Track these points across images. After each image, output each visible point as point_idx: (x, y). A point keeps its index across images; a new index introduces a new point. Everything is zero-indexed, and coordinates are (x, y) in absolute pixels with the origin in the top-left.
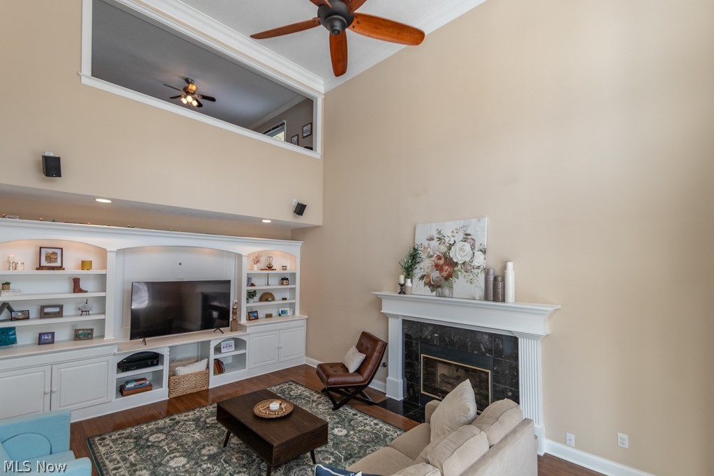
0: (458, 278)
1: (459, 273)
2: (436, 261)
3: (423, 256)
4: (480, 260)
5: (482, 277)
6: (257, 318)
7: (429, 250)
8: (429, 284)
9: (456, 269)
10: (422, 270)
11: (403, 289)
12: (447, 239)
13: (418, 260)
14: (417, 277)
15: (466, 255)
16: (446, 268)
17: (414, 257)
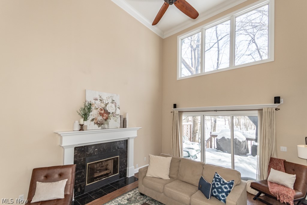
0: (110, 119)
1: (111, 117)
2: (100, 111)
3: (93, 108)
4: (118, 112)
5: (119, 118)
7: (95, 105)
8: (97, 123)
9: (109, 115)
10: (92, 116)
11: (82, 127)
12: (104, 101)
14: (89, 120)
15: (113, 109)
16: (105, 115)
17: (89, 108)
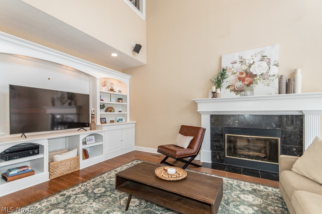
0: (257, 84)
1: (258, 81)
2: (239, 76)
3: (228, 73)
4: (275, 71)
5: (276, 81)
6: (105, 122)
7: (233, 69)
8: (234, 90)
9: (255, 78)
10: (228, 83)
11: (214, 95)
12: (247, 62)
13: (226, 76)
14: (224, 87)
15: (262, 70)
16: (247, 79)
17: (223, 74)
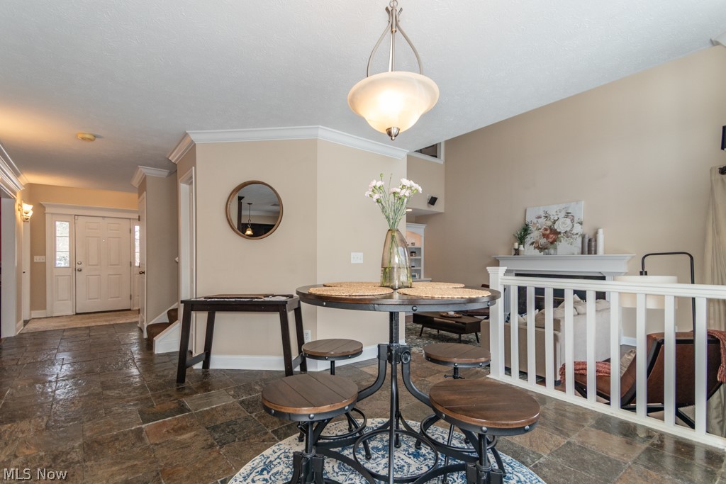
0: (561, 242)
1: (562, 239)
2: (543, 232)
3: (532, 228)
4: (578, 229)
5: (579, 240)
7: (538, 225)
8: (538, 248)
9: (559, 236)
10: (532, 239)
11: (517, 252)
12: (552, 217)
13: (529, 232)
14: (528, 244)
15: (566, 227)
16: (551, 236)
17: (526, 230)
